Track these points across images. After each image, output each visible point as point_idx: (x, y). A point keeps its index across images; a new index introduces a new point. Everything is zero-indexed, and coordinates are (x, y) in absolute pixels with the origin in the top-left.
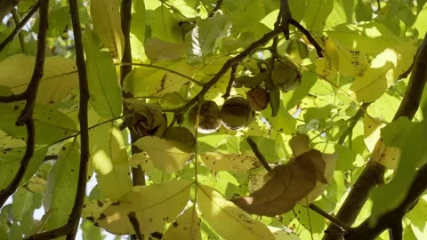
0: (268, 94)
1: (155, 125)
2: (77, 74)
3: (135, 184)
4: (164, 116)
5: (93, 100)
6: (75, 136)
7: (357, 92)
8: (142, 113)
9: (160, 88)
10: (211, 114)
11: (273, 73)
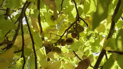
0: (76, 34)
1: (51, 48)
2: (31, 38)
3: (48, 61)
4: (52, 45)
5: (36, 44)
6: (33, 53)
7: (98, 31)
8: (47, 46)
9: (50, 36)
10: (63, 43)
11: (77, 29)
